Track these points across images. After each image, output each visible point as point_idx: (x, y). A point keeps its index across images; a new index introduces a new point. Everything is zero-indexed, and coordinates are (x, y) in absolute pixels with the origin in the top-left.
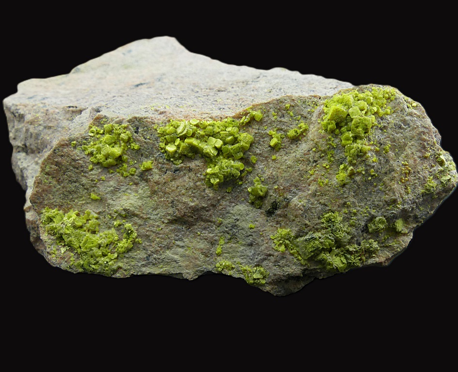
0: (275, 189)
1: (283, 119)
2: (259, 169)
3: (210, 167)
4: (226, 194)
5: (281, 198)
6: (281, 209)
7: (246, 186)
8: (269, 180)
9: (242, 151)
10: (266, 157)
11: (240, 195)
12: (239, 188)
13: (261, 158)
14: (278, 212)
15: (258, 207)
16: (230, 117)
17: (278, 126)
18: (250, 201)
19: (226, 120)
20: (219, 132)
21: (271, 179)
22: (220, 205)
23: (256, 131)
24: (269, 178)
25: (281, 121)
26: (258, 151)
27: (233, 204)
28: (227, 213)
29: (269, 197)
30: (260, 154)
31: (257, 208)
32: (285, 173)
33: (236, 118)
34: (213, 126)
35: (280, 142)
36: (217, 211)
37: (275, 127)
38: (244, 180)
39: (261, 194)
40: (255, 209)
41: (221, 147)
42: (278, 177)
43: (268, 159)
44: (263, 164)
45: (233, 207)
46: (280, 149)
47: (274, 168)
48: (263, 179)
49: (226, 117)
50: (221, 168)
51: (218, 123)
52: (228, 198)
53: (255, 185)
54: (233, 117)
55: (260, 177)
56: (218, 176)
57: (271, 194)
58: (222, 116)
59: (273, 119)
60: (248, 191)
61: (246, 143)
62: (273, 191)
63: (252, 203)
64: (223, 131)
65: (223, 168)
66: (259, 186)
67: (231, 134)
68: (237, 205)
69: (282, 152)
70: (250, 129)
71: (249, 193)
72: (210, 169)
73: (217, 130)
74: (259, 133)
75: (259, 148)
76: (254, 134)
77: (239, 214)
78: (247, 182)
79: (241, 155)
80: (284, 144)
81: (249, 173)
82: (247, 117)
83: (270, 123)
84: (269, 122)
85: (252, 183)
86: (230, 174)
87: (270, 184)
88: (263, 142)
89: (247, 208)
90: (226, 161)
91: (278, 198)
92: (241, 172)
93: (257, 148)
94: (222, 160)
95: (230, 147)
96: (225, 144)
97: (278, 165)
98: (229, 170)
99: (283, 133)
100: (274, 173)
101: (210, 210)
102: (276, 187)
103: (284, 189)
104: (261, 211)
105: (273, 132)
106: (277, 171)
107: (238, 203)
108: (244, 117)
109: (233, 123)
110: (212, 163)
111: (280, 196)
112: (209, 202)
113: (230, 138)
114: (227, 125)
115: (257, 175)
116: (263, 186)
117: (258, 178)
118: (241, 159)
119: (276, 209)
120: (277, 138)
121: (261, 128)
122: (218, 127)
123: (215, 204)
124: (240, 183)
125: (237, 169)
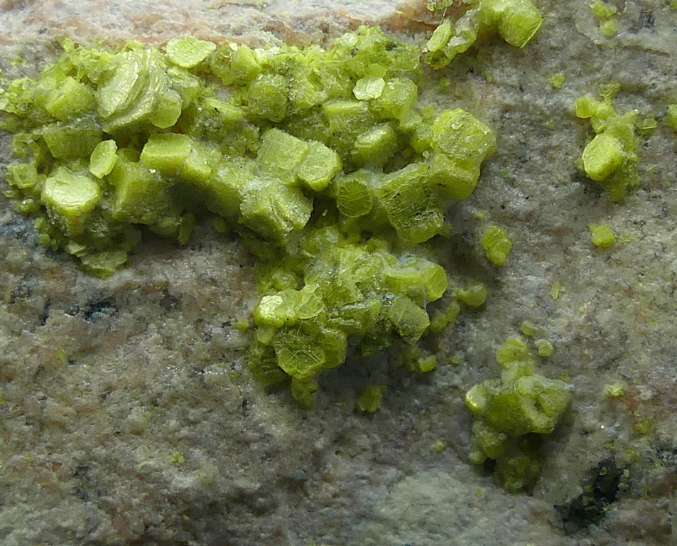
0: (612, 399)
1: (646, 38)
2: (525, 292)
3: (276, 289)
4: (356, 421)
5: (643, 444)
6: (639, 497)
7: (457, 380)
8: (575, 350)
9: (436, 205)
10: (559, 233)
11: (424, 424)
12: (421, 388)
13: (534, 238)
14: (624, 512)
15: (518, 485)
16: (370, 24)
17: (622, 74)
18: (475, 456)
19: (350, 39)
20: (319, 107)
21: (591, 344)
22: (326, 479)
23: (509, 100)
24: (578, 339)
25: (636, 49)
26: (519, 203)
27: (392, 472)
28: (362, 517)
29: (574, 439)
30: (529, 216)
31: (510, 491)
32: (663, 316)
33: (403, 29)
34: (285, 73)
35: (633, 156)
36: (310, 510)
37: (609, 79)
38: (444, 345)
39: (540, 421)
40: (499, 497)
41: (330, 187)
42: (624, 337)
43: (567, 239)
44: (544, 265)
45: (390, 485)
46: (630, 190)
47: (605, 288)
48: (544, 345)
49: (353, 26)
50: (334, 296)
51: (313, 57)
52: (363, 441)
53: (508, 376)
54: (389, 26)
55: (530, 338)
56: (320, 335)
57: (590, 421)
58: (329, 20)
59: (597, 35)
60: (466, 407)
61: (462, 164)
62: (598, 407)
63: (488, 468)
64: (341, 97)
65: (345, 297)
66: (526, 385)
67: (378, 116)
68: (410, 473)
69: (645, 209)
70: (476, 86)
71: (469, 416)
72: (277, 299)
73: (306, 94)
74: (524, 107)
75: (523, 187)
76: (496, 112)
77: (422, 524)
78: (458, 357)
79: (435, 222)
80: (650, 168)
81: (472, 311)
82: (464, 26)
83: (580, 57)
84: (573, 48)
85: (488, 366)
86: (382, 323)
87: (583, 370)
88: (543, 152)
89: (458, 489)
90: (360, 253)
91: (626, 446)
92: (433, 307)
93: (512, 183)
94: (335, 251)
95: (377, 184)
96: (351, 164)
97: (626, 277)
98: (374, 304)
99: (648, 107)
100: (605, 316)
101: (274, 506)
102: (616, 389)
103: (655, 400)
104: (533, 502)
105: (597, 107)
106: (622, 308)
107: (416, 466)
108: (444, 28)
109: (390, 55)
110: (283, 267)
111: (638, 435)
112: (271, 469)
113: (375, 137)
114: (357, 65)
115: (516, 324)
116: (547, 384)
117: (518, 339)
118: (435, 245)
119: (612, 499)
120: (620, 133)
121: (535, 79)
122: (315, 79)
123: (299, 474)
124: (426, 363)
125: (415, 297)
